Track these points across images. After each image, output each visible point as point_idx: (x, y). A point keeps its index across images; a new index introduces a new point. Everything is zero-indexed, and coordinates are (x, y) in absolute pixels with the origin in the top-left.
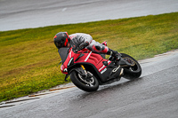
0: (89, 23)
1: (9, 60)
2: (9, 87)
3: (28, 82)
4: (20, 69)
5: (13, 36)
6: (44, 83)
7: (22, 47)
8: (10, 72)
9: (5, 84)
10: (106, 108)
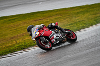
0: (54, 10)
1: (11, 32)
2: (12, 46)
3: (22, 42)
4: (18, 36)
5: (13, 18)
6: (31, 43)
7: (19, 24)
8: (12, 38)
9: (10, 44)
10: (65, 55)
